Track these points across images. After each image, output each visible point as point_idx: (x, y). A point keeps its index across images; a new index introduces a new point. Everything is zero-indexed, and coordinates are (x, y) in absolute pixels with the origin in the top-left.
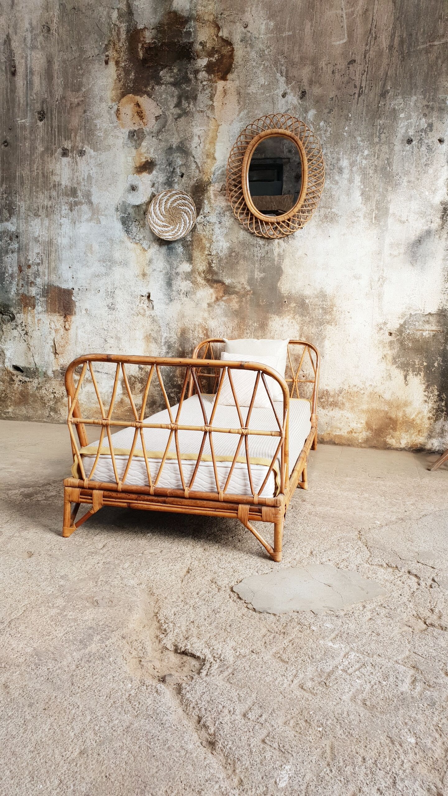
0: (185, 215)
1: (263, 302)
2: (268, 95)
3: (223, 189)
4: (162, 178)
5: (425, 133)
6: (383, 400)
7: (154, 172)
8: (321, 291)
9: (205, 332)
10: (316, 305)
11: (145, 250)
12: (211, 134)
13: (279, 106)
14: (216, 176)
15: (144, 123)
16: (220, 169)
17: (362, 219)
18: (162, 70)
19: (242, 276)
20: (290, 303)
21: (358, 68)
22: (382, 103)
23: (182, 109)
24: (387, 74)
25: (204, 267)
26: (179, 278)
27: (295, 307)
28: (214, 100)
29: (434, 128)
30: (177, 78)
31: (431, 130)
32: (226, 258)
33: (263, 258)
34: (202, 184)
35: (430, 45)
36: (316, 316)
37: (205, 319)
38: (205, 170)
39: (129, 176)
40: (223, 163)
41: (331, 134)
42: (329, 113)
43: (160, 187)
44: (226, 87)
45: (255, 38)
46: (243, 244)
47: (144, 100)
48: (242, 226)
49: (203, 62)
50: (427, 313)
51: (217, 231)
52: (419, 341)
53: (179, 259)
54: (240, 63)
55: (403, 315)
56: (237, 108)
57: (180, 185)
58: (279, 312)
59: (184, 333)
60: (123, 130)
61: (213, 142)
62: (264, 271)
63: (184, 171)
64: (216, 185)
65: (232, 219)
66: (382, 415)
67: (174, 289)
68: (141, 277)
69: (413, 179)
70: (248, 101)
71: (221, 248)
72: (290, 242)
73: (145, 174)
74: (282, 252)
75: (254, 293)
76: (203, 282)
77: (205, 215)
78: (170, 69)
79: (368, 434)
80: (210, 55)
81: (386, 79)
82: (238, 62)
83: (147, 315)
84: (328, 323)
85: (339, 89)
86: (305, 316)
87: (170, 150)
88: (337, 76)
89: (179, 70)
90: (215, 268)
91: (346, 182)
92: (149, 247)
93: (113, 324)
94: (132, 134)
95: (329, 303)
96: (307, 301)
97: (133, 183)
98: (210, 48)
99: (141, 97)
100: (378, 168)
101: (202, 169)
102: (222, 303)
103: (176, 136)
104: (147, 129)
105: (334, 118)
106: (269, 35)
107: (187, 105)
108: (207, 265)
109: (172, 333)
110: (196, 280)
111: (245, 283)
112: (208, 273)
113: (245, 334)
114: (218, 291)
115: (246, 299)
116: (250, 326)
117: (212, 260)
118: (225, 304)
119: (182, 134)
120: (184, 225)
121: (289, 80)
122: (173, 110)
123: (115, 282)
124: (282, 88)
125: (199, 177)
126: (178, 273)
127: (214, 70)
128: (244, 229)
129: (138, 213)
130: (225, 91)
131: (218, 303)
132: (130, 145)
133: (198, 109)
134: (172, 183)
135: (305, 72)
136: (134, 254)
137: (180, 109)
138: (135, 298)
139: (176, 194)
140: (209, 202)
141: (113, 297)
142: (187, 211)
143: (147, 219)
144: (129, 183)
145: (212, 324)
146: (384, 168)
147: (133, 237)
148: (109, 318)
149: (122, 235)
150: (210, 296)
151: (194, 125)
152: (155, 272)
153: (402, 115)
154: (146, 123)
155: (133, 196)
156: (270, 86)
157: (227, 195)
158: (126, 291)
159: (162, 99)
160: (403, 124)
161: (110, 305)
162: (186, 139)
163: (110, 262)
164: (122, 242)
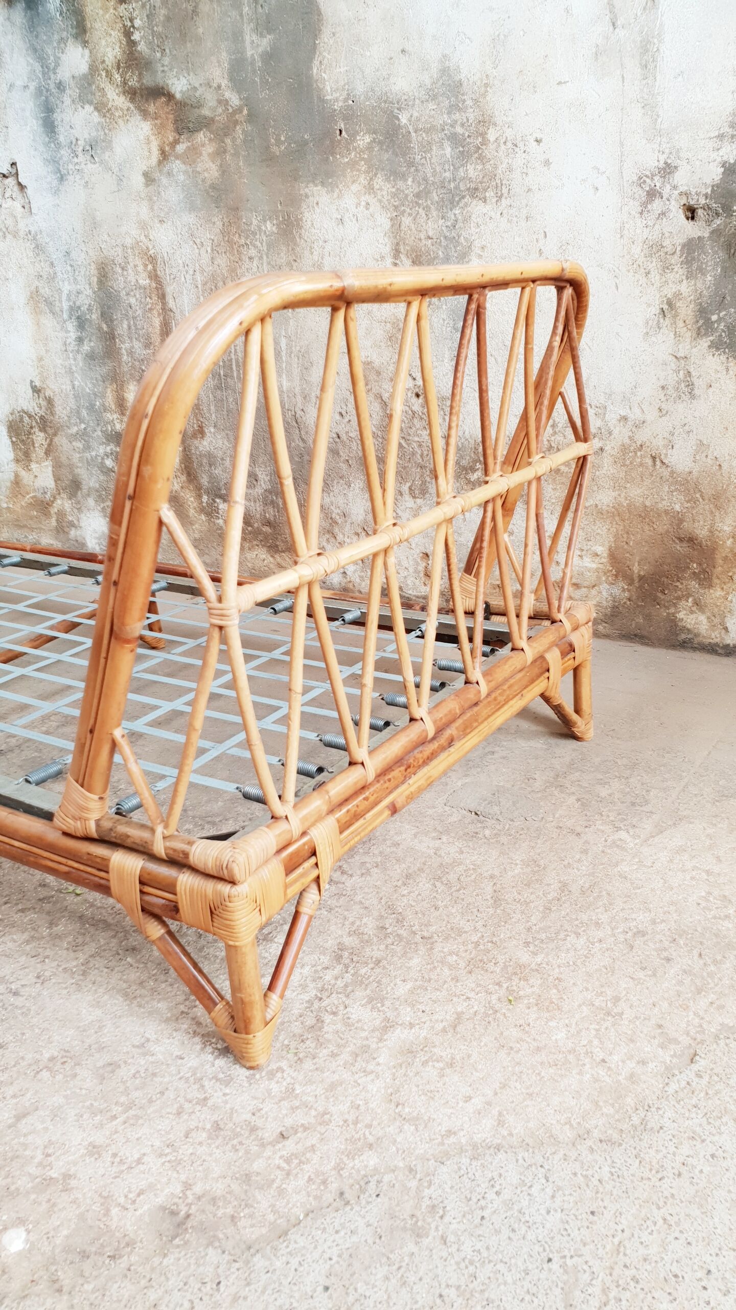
1: (278, 142)
6: (666, 473)
8: (444, 71)
9: (150, 267)
10: (433, 128)
19: (214, 59)
20: (353, 136)
25: (117, 49)
26: (67, 100)
27: (369, 148)
36: (434, 174)
37: (143, 226)
53: (56, 37)
58: (328, 174)
59: (106, 276)
66: (663, 526)
67: (62, 138)
75: (252, 117)
76: (122, 101)
79: (616, 591)
83: (22, 234)
84: (474, 192)
86: (404, 177)
90: (142, 47)
95: (472, 115)
96: (404, 120)
102: (177, 166)
108: (122, 38)
109: (79, 278)
110: (105, 100)
111: (224, 83)
112: (129, 67)
113: (247, 264)
114: (162, 126)
115: (234, 140)
116: (254, 234)
117: (131, 20)
118: (183, 167)
126: (60, 83)
131: (167, 167)
145: (164, 239)
150: (146, 147)
152: (14, 93)
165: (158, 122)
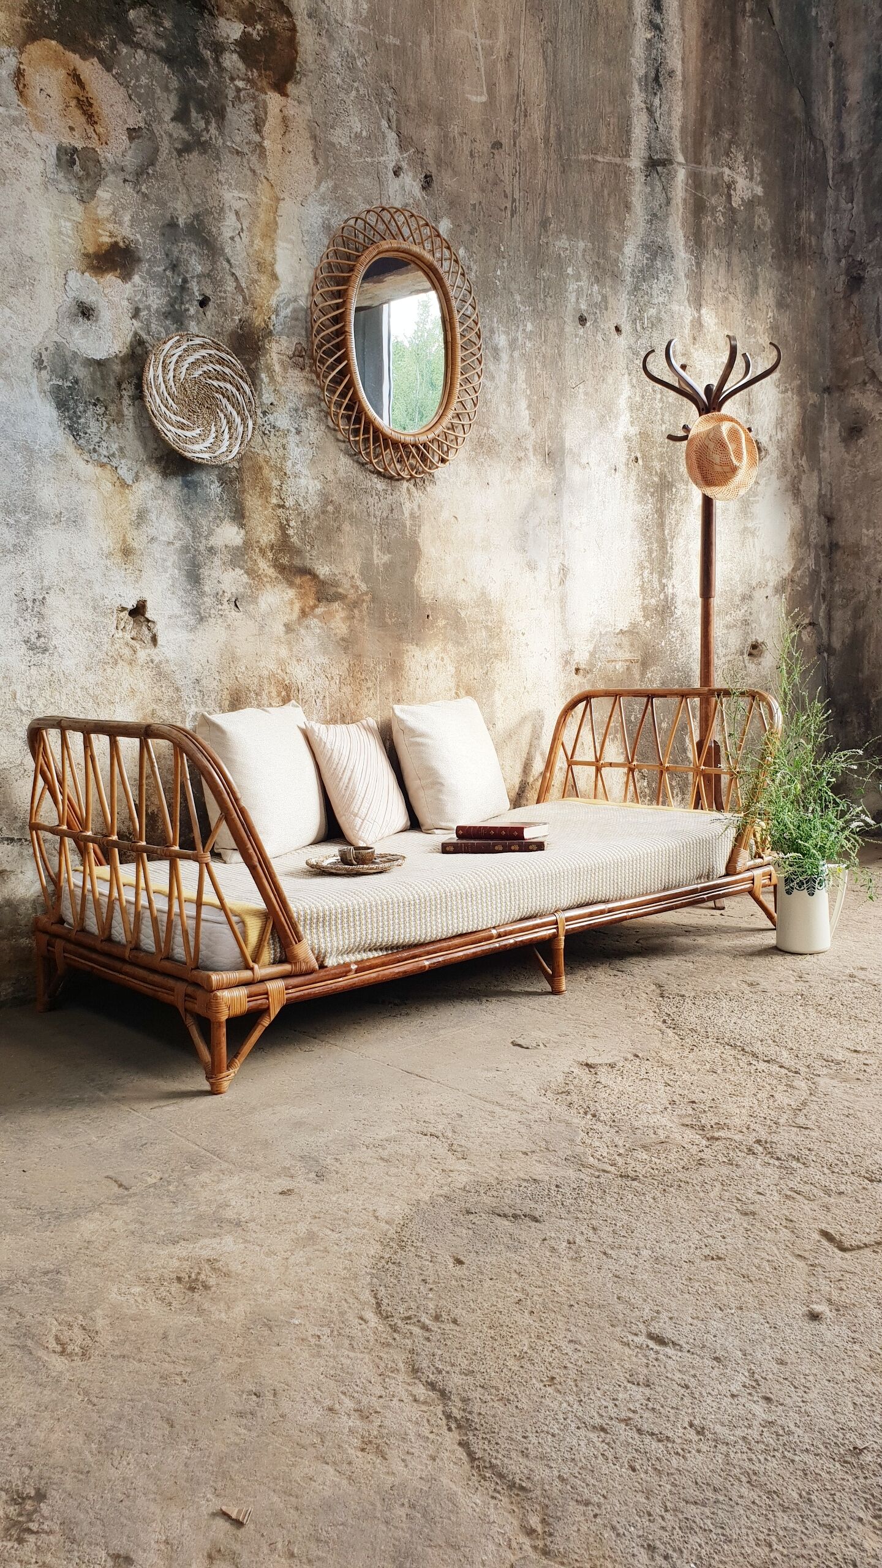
0: (225, 401)
1: (391, 617)
2: (369, 160)
3: (298, 354)
4: (156, 300)
5: (600, 311)
7: (136, 278)
8: (483, 594)
9: (284, 693)
10: (477, 621)
11: (124, 485)
12: (262, 216)
13: (391, 190)
14: (281, 318)
15: (98, 135)
16: (287, 305)
17: (531, 454)
18: (133, 6)
19: (351, 560)
20: (436, 619)
21: (506, 162)
22: (544, 240)
23: (189, 129)
24: (546, 189)
25: (273, 536)
26: (217, 561)
27: (445, 627)
28: (265, 134)
29: (609, 306)
30: (173, 46)
31: (606, 309)
32: (317, 516)
33: (385, 522)
34: (252, 333)
35: (593, 159)
36: (477, 644)
37: (281, 663)
38: (258, 301)
39: (72, 275)
40: (293, 292)
42: (471, 233)
43: (153, 320)
44: (286, 112)
45: (336, 21)
46: (348, 486)
47: (90, 69)
48: (343, 446)
49: (231, 30)
50: (618, 631)
51: (294, 450)
52: (610, 680)
53: (213, 514)
54: (312, 67)
55: (592, 636)
56: (314, 170)
57: (203, 326)
58: (419, 639)
59: (238, 700)
60: (42, 138)
61: (270, 232)
62: (387, 548)
63: (208, 292)
64: (284, 341)
65: (323, 428)
67: (206, 589)
68: (118, 558)
69: (591, 390)
70: (332, 161)
71: (303, 490)
72: (428, 489)
73: (111, 278)
74: (416, 509)
75: (374, 599)
76: (271, 572)
77: (265, 409)
78: (155, 14)
80: (247, 17)
81: (545, 198)
82: (306, 63)
83: (141, 661)
84: (496, 657)
85: (483, 191)
86: (462, 645)
87: (171, 229)
88: (478, 166)
89: (177, 26)
90: (295, 539)
91: (505, 378)
92: (137, 479)
94: (68, 158)
95: (495, 617)
96: (463, 614)
97: (84, 298)
98: (247, 3)
99: (84, 59)
100: (548, 361)
101: (251, 295)
102: (314, 622)
103: (183, 196)
104: (109, 155)
105: (480, 246)
106: (361, 28)
107: (202, 124)
108: (278, 529)
109: (208, 702)
110: (256, 568)
111: (356, 575)
112: (280, 551)
113: (366, 692)
114: (305, 594)
115: (361, 611)
116: (372, 672)
117: (287, 520)
118: (320, 624)
119: (198, 197)
120: (230, 429)
121: (403, 143)
122: (171, 127)
123: (43, 572)
124: (392, 155)
125: (245, 315)
126: (212, 547)
127: (257, 61)
128: (347, 453)
129: (100, 382)
130: (285, 119)
131: (306, 622)
132: (64, 186)
133: (229, 144)
134: (182, 316)
135: (428, 136)
136: (94, 494)
137: (187, 129)
138: (105, 614)
139: (203, 346)
140: (272, 378)
141: (41, 616)
142: (230, 394)
143: (126, 401)
144: (72, 294)
145: (299, 673)
146: (554, 362)
147: (91, 447)
148: (31, 675)
149: (59, 439)
150: (289, 607)
151: (224, 181)
152: (155, 545)
153: (570, 271)
154: (104, 139)
155: (83, 332)
156: (371, 143)
157: (308, 369)
158: (77, 597)
159: (141, 86)
160: (572, 286)
161: (33, 639)
162: (209, 212)
163: (27, 513)
164: (59, 458)
165: (303, 591)
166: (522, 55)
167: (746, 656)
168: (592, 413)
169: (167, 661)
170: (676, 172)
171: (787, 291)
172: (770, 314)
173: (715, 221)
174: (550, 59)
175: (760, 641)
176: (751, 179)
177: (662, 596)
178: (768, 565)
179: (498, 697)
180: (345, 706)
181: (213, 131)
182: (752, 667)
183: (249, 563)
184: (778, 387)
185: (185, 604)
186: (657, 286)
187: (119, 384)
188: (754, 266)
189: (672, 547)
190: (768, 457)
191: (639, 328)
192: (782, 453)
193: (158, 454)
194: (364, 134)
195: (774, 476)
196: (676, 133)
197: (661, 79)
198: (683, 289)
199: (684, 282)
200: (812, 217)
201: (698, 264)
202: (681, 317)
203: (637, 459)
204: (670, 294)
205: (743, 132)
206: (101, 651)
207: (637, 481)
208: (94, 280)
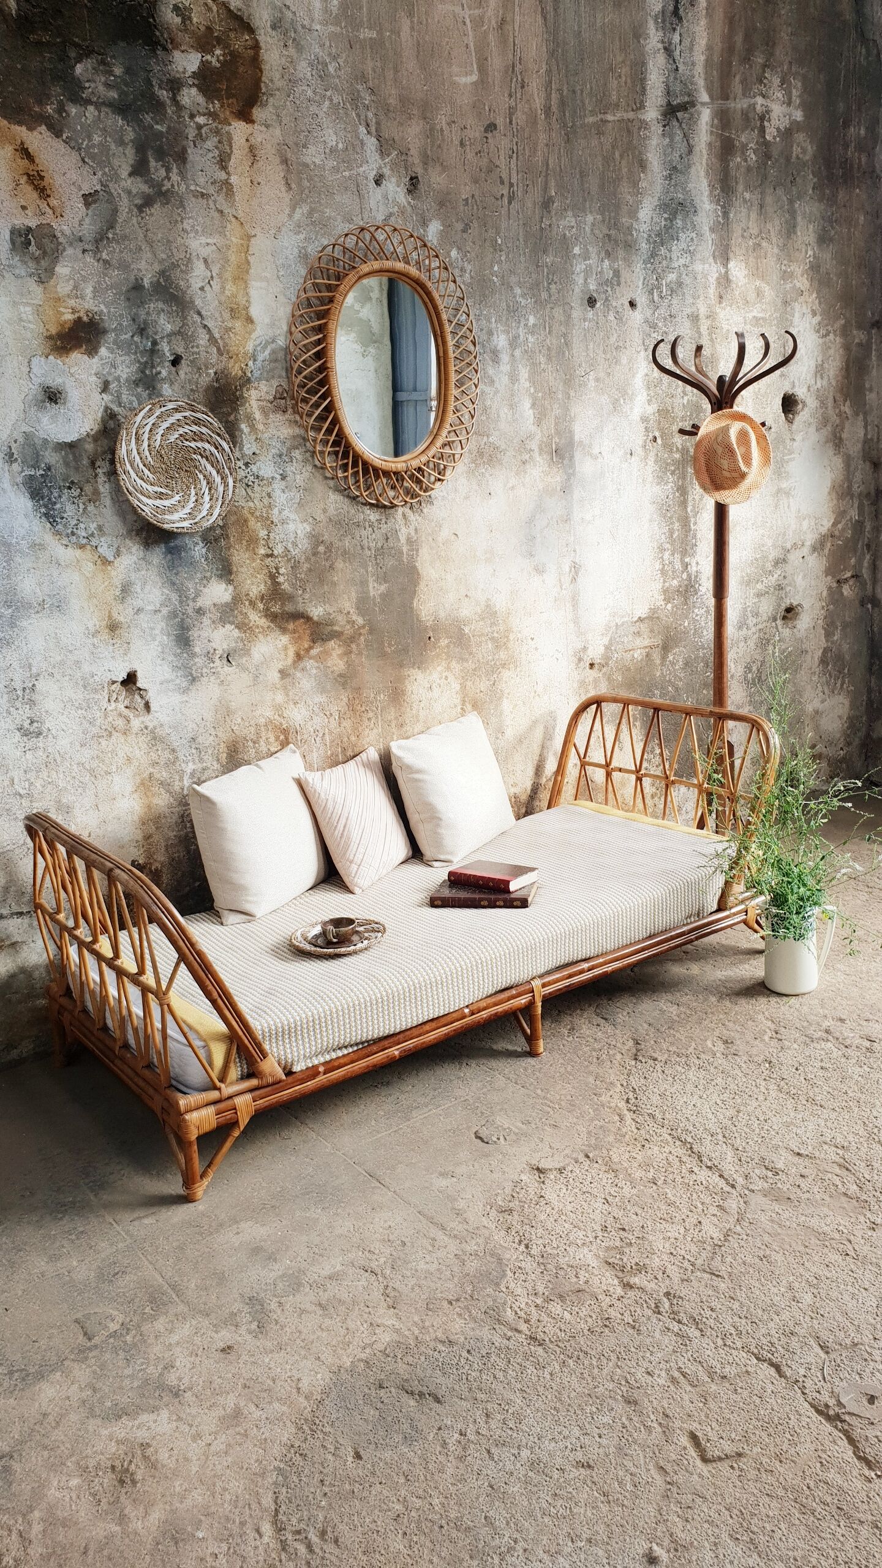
0: (203, 461)
1: (390, 645)
2: (347, 174)
3: (280, 396)
4: (125, 369)
5: (612, 288)
7: (103, 351)
8: (487, 606)
9: (282, 737)
10: (482, 634)
11: (106, 562)
12: (233, 258)
13: (373, 204)
14: (259, 363)
15: (52, 208)
16: (265, 347)
17: (536, 455)
18: (79, 60)
19: (345, 596)
20: (438, 639)
21: (502, 142)
22: (546, 222)
23: (150, 182)
24: (548, 165)
25: (262, 587)
26: (206, 621)
27: (448, 646)
28: (231, 170)
29: (622, 280)
30: (126, 94)
31: (619, 284)
32: (308, 559)
33: (380, 552)
34: (229, 384)
35: (602, 120)
36: (483, 657)
37: (278, 709)
38: (233, 349)
39: (35, 361)
40: (270, 333)
41: (472, 278)
42: (464, 231)
43: (124, 391)
44: (253, 141)
45: (303, 27)
46: (338, 523)
47: (38, 140)
48: (331, 483)
49: (188, 62)
50: (635, 619)
51: (280, 497)
52: (629, 669)
53: (199, 575)
54: (279, 84)
55: (608, 628)
56: (287, 197)
57: (176, 387)
58: (421, 663)
59: (236, 751)
61: (242, 274)
62: (384, 579)
63: (180, 350)
64: (264, 386)
65: (309, 468)
67: (197, 650)
68: (105, 635)
69: (602, 375)
70: (306, 184)
71: (292, 536)
72: (425, 510)
73: (76, 356)
74: (413, 533)
75: (371, 631)
76: (263, 622)
77: (246, 461)
78: (103, 62)
80: (205, 43)
81: (547, 175)
82: (272, 81)
83: (135, 730)
85: (476, 182)
86: (467, 660)
87: (136, 292)
88: (470, 155)
89: (128, 71)
90: (286, 586)
91: (505, 380)
92: (118, 554)
93: (44, 774)
94: (22, 239)
95: (502, 627)
96: (467, 630)
97: (50, 382)
98: (203, 28)
99: (31, 129)
100: (553, 353)
101: (226, 345)
102: (309, 664)
103: (147, 255)
104: (64, 227)
105: (474, 243)
106: (332, 28)
107: (163, 172)
108: (267, 579)
109: (205, 758)
110: (246, 621)
111: (353, 611)
112: (271, 600)
113: (366, 722)
114: (299, 638)
115: (358, 645)
116: (372, 703)
117: (277, 568)
118: (316, 664)
119: (163, 252)
120: (210, 489)
121: (385, 146)
122: (129, 183)
123: (31, 660)
124: (372, 162)
125: (220, 367)
126: (200, 609)
127: (219, 90)
128: (337, 490)
129: (73, 464)
130: (252, 149)
131: (301, 665)
132: (21, 271)
133: (192, 188)
134: (153, 380)
135: (412, 134)
136: (76, 577)
137: (146, 182)
138: (96, 691)
139: (176, 410)
140: (252, 427)
141: (32, 703)
142: (208, 453)
143: (102, 478)
144: (37, 381)
145: (297, 716)
146: (560, 354)
147: (69, 531)
148: (27, 760)
149: (35, 529)
150: (283, 653)
151: (189, 229)
152: (142, 616)
153: (577, 250)
154: (58, 211)
155: (52, 417)
156: (349, 154)
157: (290, 411)
158: (67, 678)
159: (94, 146)
160: (579, 267)
161: (26, 725)
162: (175, 266)
163: (9, 607)
164: (37, 547)
165: (296, 635)
166: (517, 18)
167: (779, 622)
168: (605, 399)
169: (162, 725)
170: (699, 114)
171: (831, 222)
172: (810, 253)
173: (746, 160)
174: (551, 16)
175: (795, 603)
176: (789, 104)
177: (685, 576)
178: (805, 524)
179: (506, 705)
180: (346, 739)
181: (175, 177)
182: (786, 632)
183: (240, 618)
184: (818, 331)
185: (176, 668)
186: (676, 248)
187: (93, 464)
188: (791, 202)
189: (695, 524)
190: (806, 409)
191: (656, 298)
192: (822, 402)
193: (138, 525)
194: (340, 146)
195: (813, 429)
196: (699, 69)
197: (681, 12)
198: (708, 243)
199: (709, 237)
200: (862, 132)
201: (726, 214)
202: (705, 276)
203: (655, 438)
204: (692, 253)
205: (779, 51)
206: (94, 726)
207: (656, 462)
208: (59, 361)
